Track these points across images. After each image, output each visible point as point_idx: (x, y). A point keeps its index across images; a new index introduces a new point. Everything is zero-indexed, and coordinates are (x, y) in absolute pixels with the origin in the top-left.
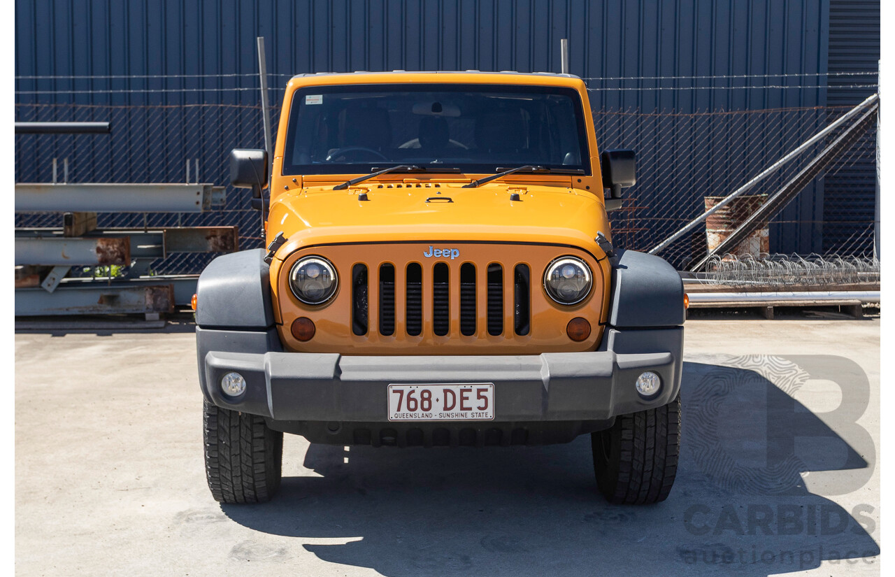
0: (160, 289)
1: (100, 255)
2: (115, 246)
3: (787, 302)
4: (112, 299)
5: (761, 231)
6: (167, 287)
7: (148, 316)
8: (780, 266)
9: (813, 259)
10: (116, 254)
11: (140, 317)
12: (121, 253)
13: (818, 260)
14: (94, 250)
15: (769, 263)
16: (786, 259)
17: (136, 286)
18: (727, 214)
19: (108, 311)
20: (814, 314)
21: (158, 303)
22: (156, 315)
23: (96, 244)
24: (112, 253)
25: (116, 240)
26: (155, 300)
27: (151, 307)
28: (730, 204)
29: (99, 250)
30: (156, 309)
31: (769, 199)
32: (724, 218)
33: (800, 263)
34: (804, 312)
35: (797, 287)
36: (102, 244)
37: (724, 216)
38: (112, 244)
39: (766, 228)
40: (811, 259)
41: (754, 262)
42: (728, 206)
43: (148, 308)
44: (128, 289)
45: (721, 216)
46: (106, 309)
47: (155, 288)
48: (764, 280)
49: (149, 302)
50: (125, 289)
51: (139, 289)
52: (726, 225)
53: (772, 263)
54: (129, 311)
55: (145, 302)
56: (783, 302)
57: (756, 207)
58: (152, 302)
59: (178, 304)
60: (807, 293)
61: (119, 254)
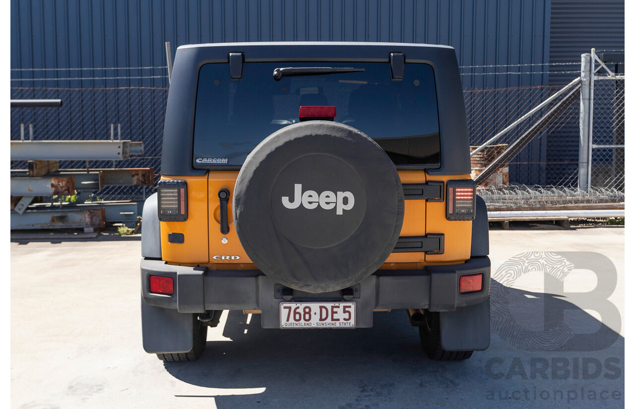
0: (96, 212)
1: (53, 189)
2: (64, 183)
3: (518, 218)
4: (62, 219)
5: (504, 168)
6: (99, 210)
7: (86, 230)
8: (514, 193)
9: (536, 189)
10: (64, 188)
11: (80, 230)
12: (68, 187)
13: (540, 189)
14: (50, 186)
15: (506, 191)
16: (518, 189)
17: (78, 210)
18: (480, 158)
19: (60, 226)
20: (537, 226)
21: (94, 220)
22: (91, 229)
23: (51, 181)
24: (62, 187)
25: (65, 179)
26: (92, 219)
27: (89, 223)
28: (482, 151)
29: (53, 185)
30: (92, 225)
31: (508, 148)
32: (478, 160)
33: (528, 191)
34: (530, 224)
35: (525, 208)
36: (55, 181)
37: (479, 159)
38: (62, 182)
39: (507, 167)
40: (535, 189)
41: (496, 191)
42: (480, 152)
43: (87, 224)
44: (73, 211)
45: (477, 159)
46: (59, 225)
47: (92, 211)
48: (503, 203)
49: (88, 220)
50: (71, 211)
51: (81, 211)
52: (480, 165)
53: (508, 191)
54: (74, 226)
55: (85, 220)
56: (515, 218)
57: (499, 153)
58: (90, 220)
59: (107, 221)
60: (531, 212)
61: (66, 188)
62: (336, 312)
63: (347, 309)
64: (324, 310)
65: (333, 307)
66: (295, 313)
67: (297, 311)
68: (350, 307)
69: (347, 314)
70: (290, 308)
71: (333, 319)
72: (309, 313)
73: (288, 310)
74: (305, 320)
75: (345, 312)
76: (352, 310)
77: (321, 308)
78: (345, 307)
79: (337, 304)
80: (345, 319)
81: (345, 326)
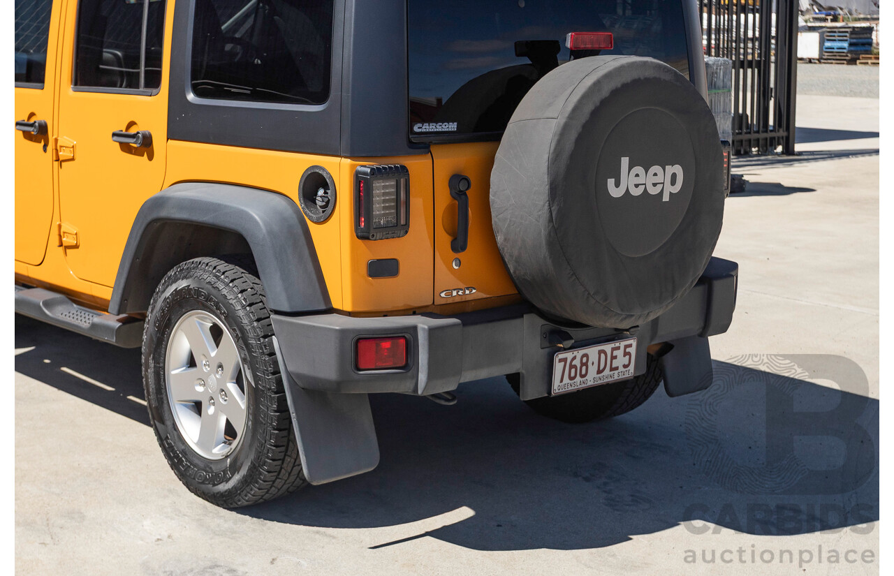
62: (616, 357)
63: (628, 350)
64: (603, 355)
65: (613, 349)
66: (572, 366)
67: (573, 363)
68: (630, 346)
69: (628, 357)
70: (565, 360)
71: (612, 369)
72: (586, 364)
73: (563, 363)
74: (582, 376)
75: (626, 354)
76: (633, 350)
77: (600, 352)
78: (626, 347)
79: (617, 345)
80: (625, 366)
81: (624, 376)
